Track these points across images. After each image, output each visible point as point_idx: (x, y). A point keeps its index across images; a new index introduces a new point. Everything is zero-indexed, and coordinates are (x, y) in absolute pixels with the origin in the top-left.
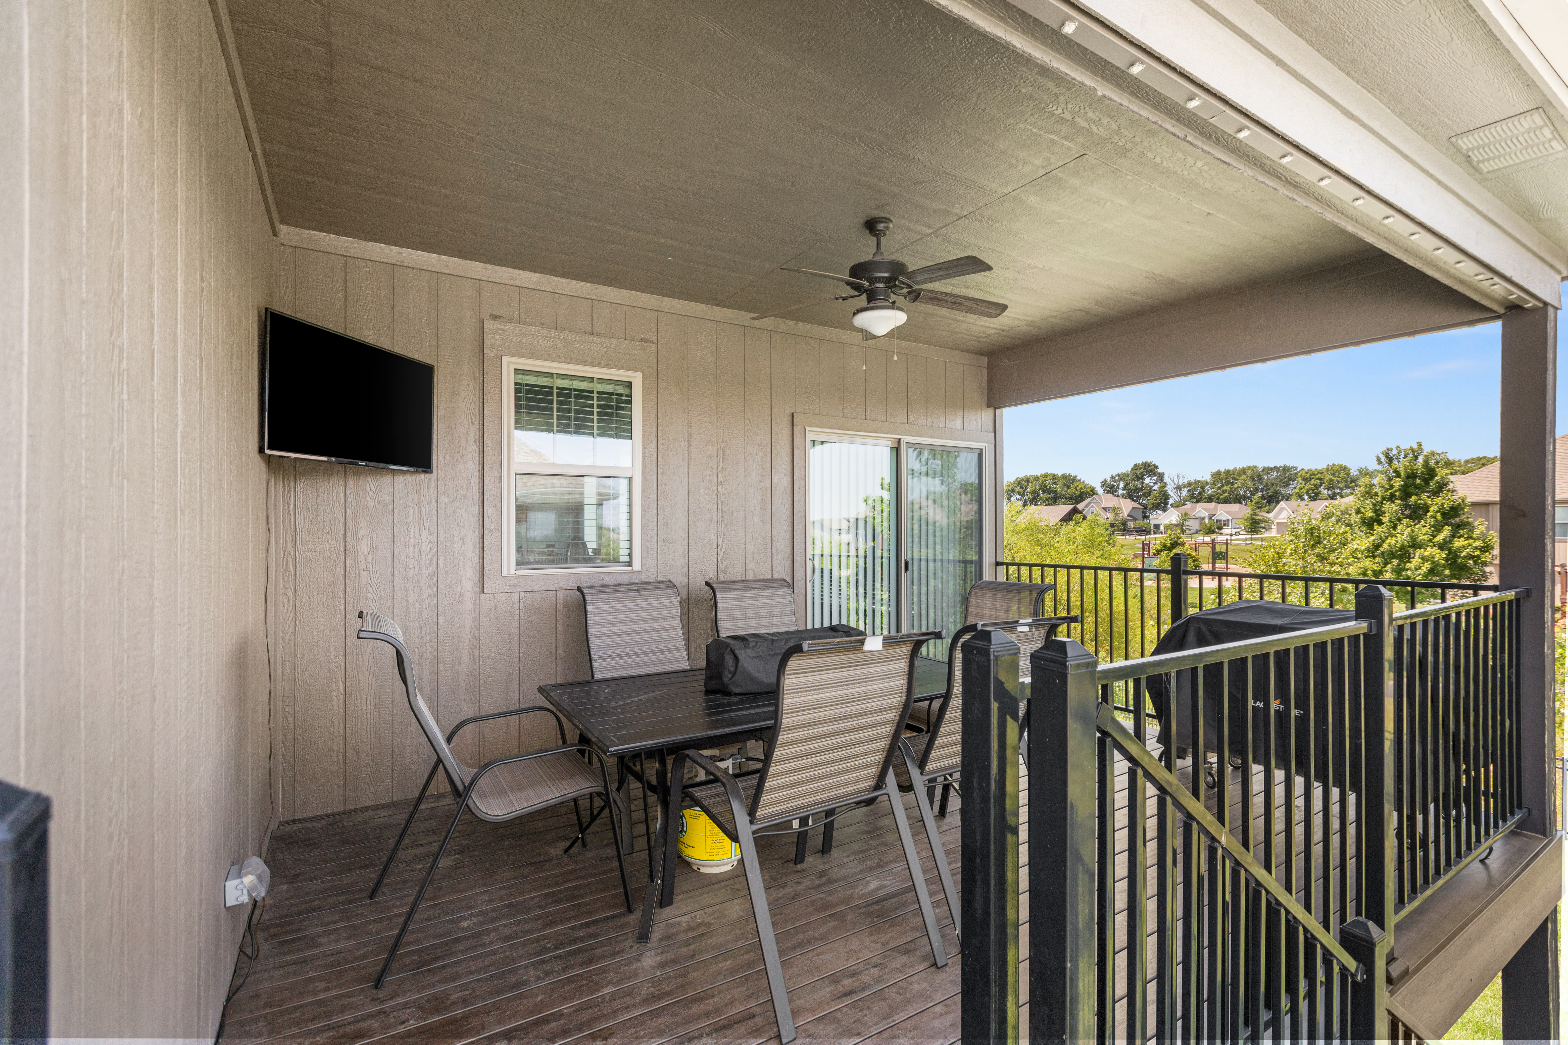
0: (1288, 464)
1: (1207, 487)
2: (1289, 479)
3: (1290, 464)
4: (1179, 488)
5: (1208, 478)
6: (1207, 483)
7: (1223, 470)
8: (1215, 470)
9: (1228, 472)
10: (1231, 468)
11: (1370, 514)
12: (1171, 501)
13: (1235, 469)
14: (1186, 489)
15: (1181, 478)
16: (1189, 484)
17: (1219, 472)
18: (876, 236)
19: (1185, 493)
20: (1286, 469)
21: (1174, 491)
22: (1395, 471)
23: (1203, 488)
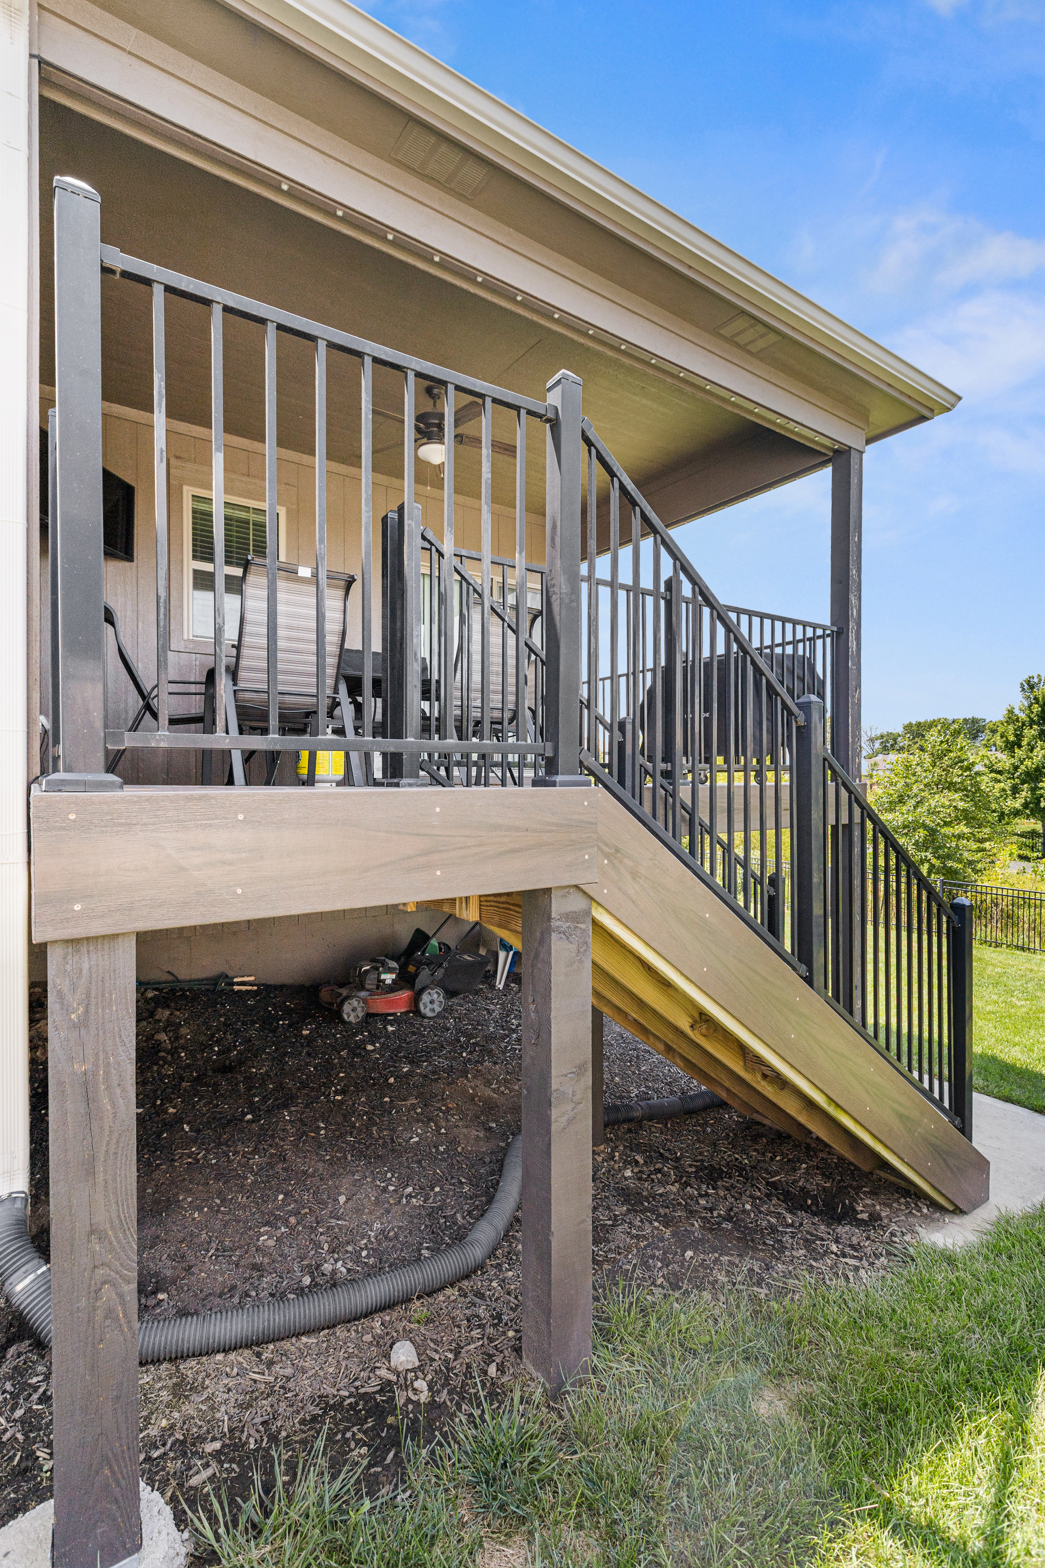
0: (976, 716)
1: (899, 739)
2: (978, 731)
3: (978, 716)
4: (872, 740)
5: (900, 730)
6: (899, 736)
7: (914, 723)
8: (906, 723)
9: (919, 724)
10: (922, 720)
11: (1012, 738)
12: (864, 753)
13: (926, 722)
14: (879, 741)
15: (873, 731)
16: (882, 737)
17: (910, 725)
18: (433, 398)
19: (877, 745)
20: (974, 721)
21: (867, 743)
22: (1035, 698)
23: (895, 740)
